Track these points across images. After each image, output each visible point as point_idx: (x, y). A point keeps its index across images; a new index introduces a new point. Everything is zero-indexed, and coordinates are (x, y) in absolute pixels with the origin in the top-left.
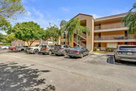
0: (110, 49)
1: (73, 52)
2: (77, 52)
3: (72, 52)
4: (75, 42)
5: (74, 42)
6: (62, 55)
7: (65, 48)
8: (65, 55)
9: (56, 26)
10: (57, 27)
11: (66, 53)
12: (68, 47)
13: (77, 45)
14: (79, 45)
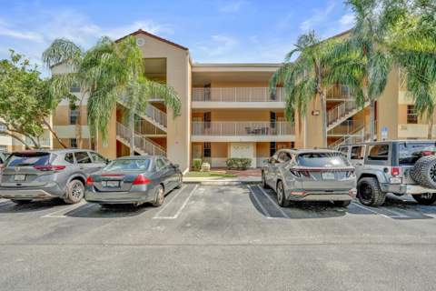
0: (239, 163)
1: (116, 184)
2: (138, 181)
3: (110, 184)
4: (122, 141)
5: (119, 138)
6: (58, 202)
7: (74, 167)
8: (74, 198)
9: (22, 61)
10: (27, 67)
11: (81, 189)
12: (89, 161)
13: (131, 151)
14: (138, 150)
